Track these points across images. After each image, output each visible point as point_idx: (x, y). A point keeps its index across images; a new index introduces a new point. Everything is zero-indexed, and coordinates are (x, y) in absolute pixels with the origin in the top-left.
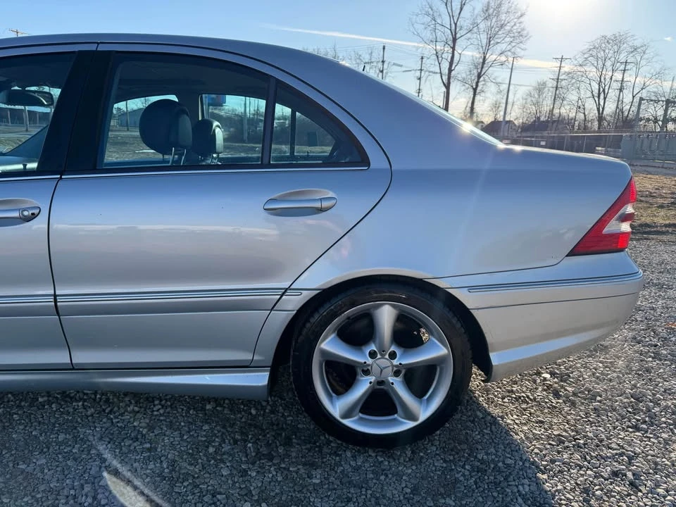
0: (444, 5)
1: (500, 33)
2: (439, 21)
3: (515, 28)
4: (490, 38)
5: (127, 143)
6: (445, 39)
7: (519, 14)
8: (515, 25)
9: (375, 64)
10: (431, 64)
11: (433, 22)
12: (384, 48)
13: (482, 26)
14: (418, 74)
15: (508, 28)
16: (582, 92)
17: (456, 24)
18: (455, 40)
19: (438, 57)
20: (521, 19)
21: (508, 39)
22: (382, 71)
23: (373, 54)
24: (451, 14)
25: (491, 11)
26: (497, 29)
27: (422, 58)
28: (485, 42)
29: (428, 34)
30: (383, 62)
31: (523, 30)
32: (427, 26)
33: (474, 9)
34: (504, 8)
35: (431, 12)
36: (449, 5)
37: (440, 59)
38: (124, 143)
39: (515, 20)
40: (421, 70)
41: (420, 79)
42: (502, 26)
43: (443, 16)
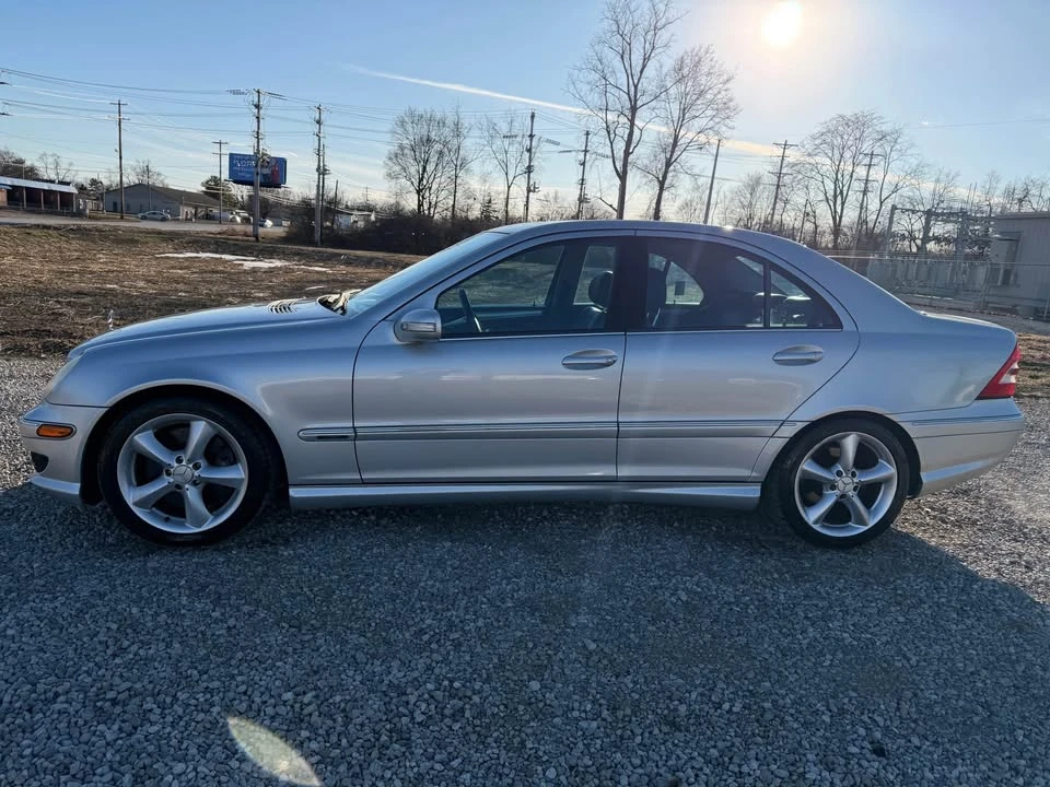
0: (619, 58)
1: (699, 102)
2: (612, 80)
3: (719, 97)
4: (684, 109)
5: (137, 241)
6: (619, 106)
7: (725, 77)
8: (719, 93)
9: (519, 139)
10: (599, 143)
11: (604, 82)
12: (533, 116)
13: (672, 91)
14: (581, 156)
15: (709, 96)
16: (812, 194)
17: (636, 87)
18: (634, 109)
19: (609, 132)
20: (728, 86)
21: (709, 113)
22: (529, 150)
23: (515, 124)
24: (629, 71)
25: (685, 71)
26: (694, 97)
27: (588, 134)
28: (676, 114)
29: (595, 99)
30: (531, 136)
31: (731, 100)
32: (593, 86)
33: (661, 67)
34: (704, 69)
35: (600, 67)
36: (626, 56)
37: (612, 136)
38: (133, 242)
39: (720, 86)
40: (586, 151)
41: (583, 164)
42: (701, 93)
43: (619, 75)
